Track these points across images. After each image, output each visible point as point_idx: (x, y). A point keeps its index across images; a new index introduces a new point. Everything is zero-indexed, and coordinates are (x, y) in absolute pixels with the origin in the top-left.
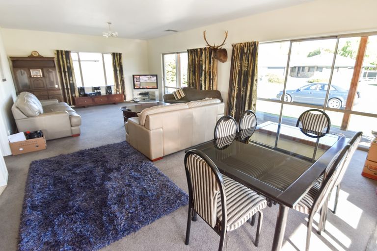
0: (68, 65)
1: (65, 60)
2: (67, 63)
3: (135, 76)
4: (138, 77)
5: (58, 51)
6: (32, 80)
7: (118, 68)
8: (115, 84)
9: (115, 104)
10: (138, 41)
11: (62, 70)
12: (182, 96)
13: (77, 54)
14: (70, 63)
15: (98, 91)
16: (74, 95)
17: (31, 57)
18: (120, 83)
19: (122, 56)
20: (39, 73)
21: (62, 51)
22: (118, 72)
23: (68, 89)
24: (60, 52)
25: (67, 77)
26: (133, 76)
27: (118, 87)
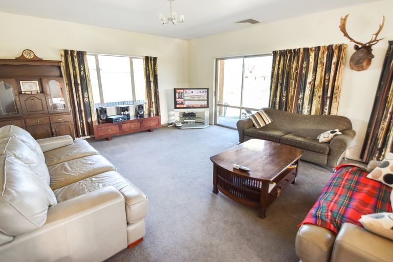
0: (82, 73)
1: (77, 65)
2: (80, 70)
3: (178, 91)
4: (182, 91)
5: (66, 52)
6: (23, 99)
7: (151, 79)
8: (147, 101)
9: (149, 131)
10: (177, 41)
11: (73, 82)
12: (267, 123)
13: (94, 57)
14: (84, 70)
15: (126, 113)
16: (89, 120)
17: (21, 59)
18: (153, 100)
19: (158, 61)
20: (33, 86)
21: (72, 52)
22: (152, 84)
23: (80, 112)
24: (69, 52)
25: (80, 93)
26: (175, 90)
27: (150, 106)
